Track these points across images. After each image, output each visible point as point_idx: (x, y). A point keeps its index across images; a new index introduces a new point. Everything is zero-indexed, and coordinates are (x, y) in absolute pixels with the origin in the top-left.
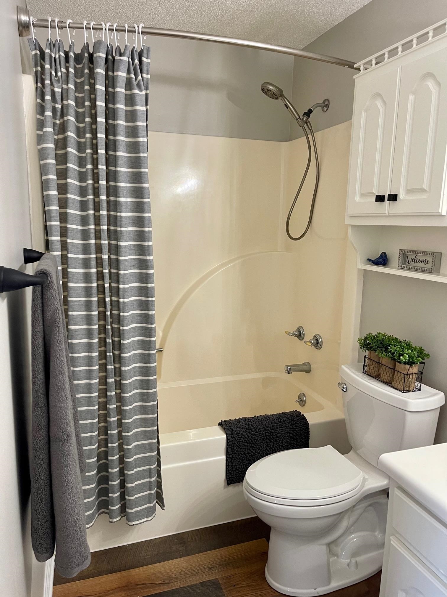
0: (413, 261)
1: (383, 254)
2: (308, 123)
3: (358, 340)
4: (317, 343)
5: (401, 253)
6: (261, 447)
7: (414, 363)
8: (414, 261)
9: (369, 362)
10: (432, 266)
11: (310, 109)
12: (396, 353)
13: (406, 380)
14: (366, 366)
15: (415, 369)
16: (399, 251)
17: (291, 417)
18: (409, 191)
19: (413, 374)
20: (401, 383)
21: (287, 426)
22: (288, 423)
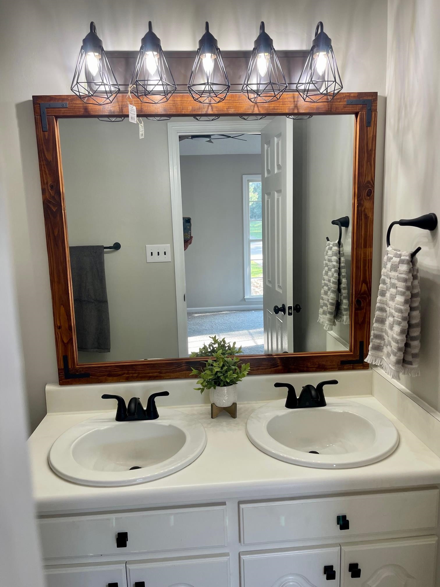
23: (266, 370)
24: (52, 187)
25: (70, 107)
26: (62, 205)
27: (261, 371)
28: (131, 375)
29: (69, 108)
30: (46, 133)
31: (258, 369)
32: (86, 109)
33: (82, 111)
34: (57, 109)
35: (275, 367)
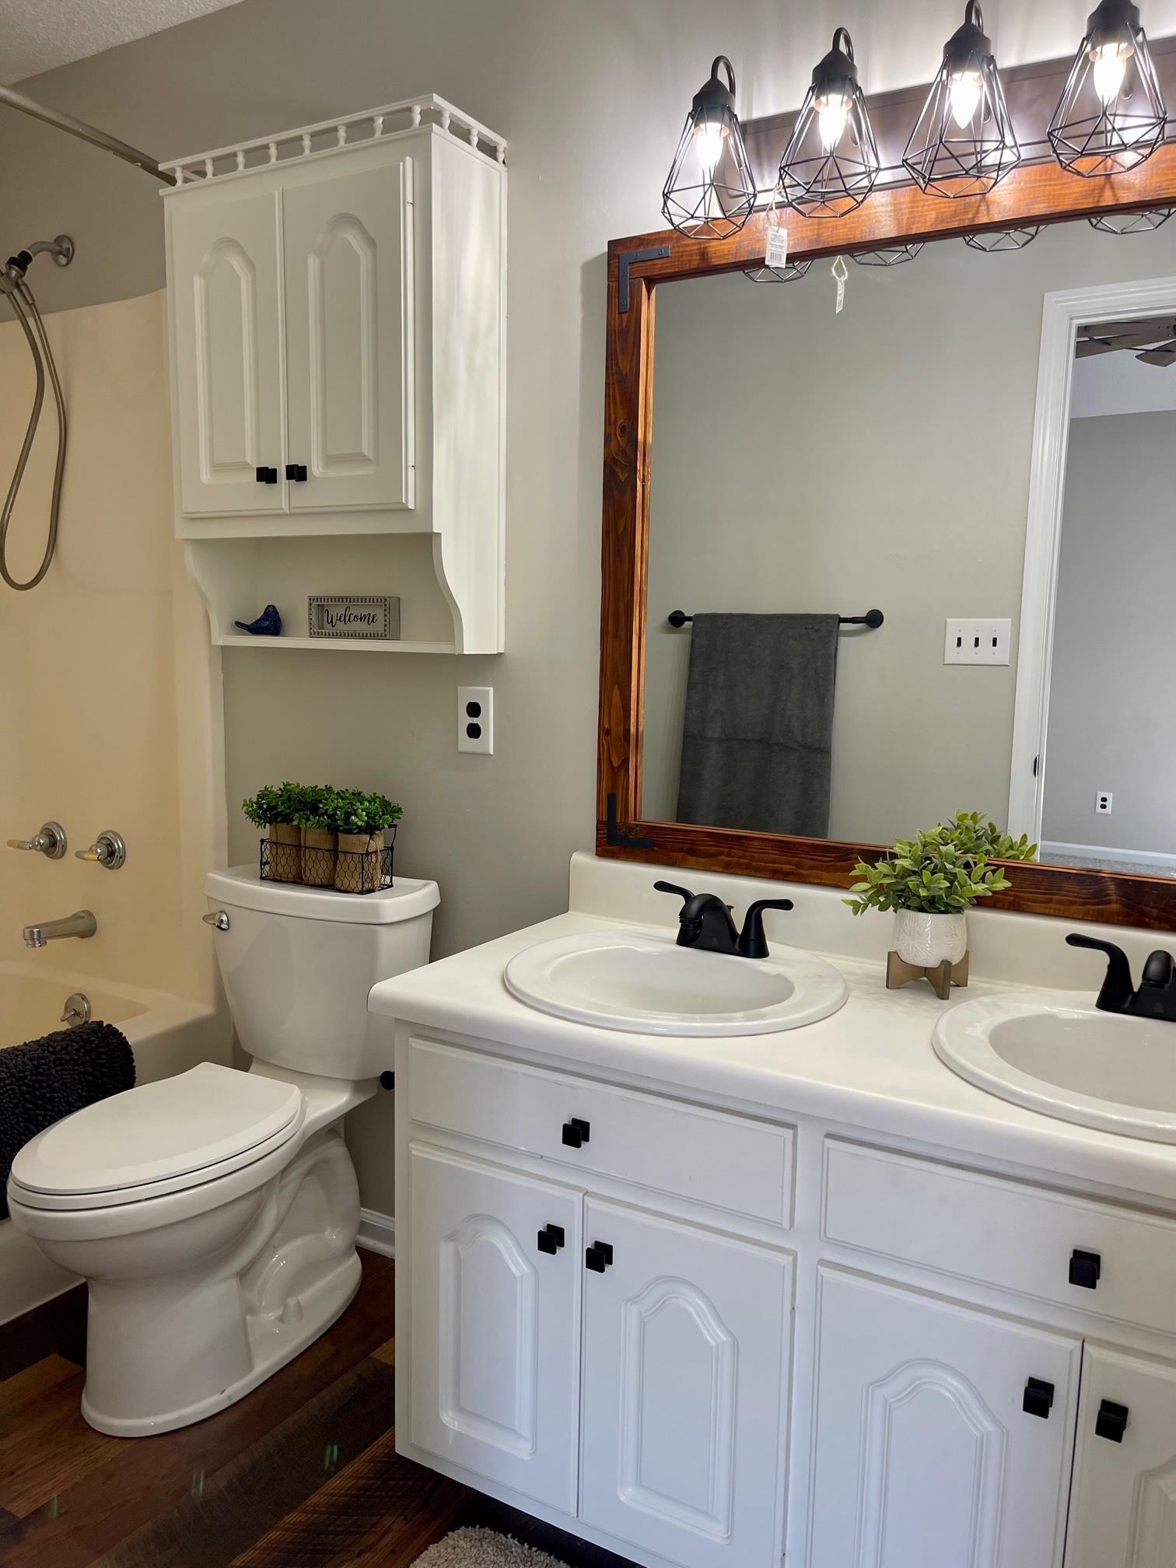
0: (342, 619)
1: (271, 609)
2: (23, 288)
3: (244, 805)
4: (111, 854)
5: (313, 604)
6: (12, 1126)
7: (378, 828)
8: (345, 619)
9: (274, 851)
10: (385, 626)
11: (24, 252)
12: (338, 812)
13: (366, 865)
14: (267, 863)
15: (378, 843)
16: (308, 600)
17: (81, 1037)
18: (330, 460)
19: (376, 851)
20: (356, 876)
21: (76, 1057)
22: (75, 1050)
23: (1071, 907)
24: (623, 429)
25: (674, 255)
26: (639, 466)
27: (1058, 906)
28: (736, 859)
29: (671, 258)
30: (625, 317)
31: (1050, 901)
32: (703, 254)
33: (695, 260)
34: (649, 263)
35: (1098, 904)
